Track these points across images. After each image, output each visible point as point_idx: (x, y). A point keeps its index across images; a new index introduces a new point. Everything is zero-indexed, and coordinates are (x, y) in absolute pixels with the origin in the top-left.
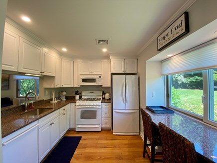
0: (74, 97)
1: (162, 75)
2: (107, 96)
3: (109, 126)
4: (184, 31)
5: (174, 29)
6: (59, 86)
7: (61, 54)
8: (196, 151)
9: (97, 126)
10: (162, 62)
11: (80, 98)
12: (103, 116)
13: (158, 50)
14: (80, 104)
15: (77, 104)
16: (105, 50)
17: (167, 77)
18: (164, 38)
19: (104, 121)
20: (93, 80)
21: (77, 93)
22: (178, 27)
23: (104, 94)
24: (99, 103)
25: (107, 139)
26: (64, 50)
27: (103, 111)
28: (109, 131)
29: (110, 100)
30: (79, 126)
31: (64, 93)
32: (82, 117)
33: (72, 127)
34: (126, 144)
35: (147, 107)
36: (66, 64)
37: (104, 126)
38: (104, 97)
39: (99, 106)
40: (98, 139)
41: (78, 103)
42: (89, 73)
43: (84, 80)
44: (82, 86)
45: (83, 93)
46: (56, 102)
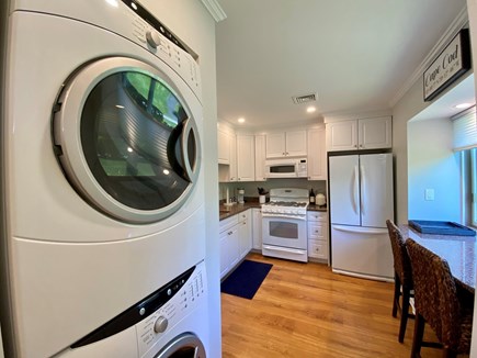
0: (258, 199)
1: (453, 150)
2: (320, 198)
3: (324, 256)
4: (460, 67)
5: (446, 62)
6: (234, 180)
7: (236, 128)
8: (454, 275)
9: (299, 252)
10: (453, 118)
11: (268, 201)
12: (312, 236)
13: (425, 100)
14: (269, 210)
15: (263, 210)
16: (311, 109)
17: (469, 154)
18: (433, 77)
19: (312, 245)
20: (291, 168)
21: (261, 192)
22: (453, 57)
23: (312, 194)
24: (303, 210)
25: (318, 276)
26: (241, 120)
27: (310, 227)
28: (325, 265)
29: (325, 207)
30: (268, 247)
31: (242, 192)
32: (272, 233)
33: (257, 247)
34: (358, 291)
35: (410, 222)
36: (243, 143)
37: (312, 255)
38: (312, 200)
39: (302, 215)
40: (303, 274)
41: (265, 208)
42: (281, 155)
43: (273, 169)
44: (270, 179)
45: (272, 193)
46: (231, 204)
